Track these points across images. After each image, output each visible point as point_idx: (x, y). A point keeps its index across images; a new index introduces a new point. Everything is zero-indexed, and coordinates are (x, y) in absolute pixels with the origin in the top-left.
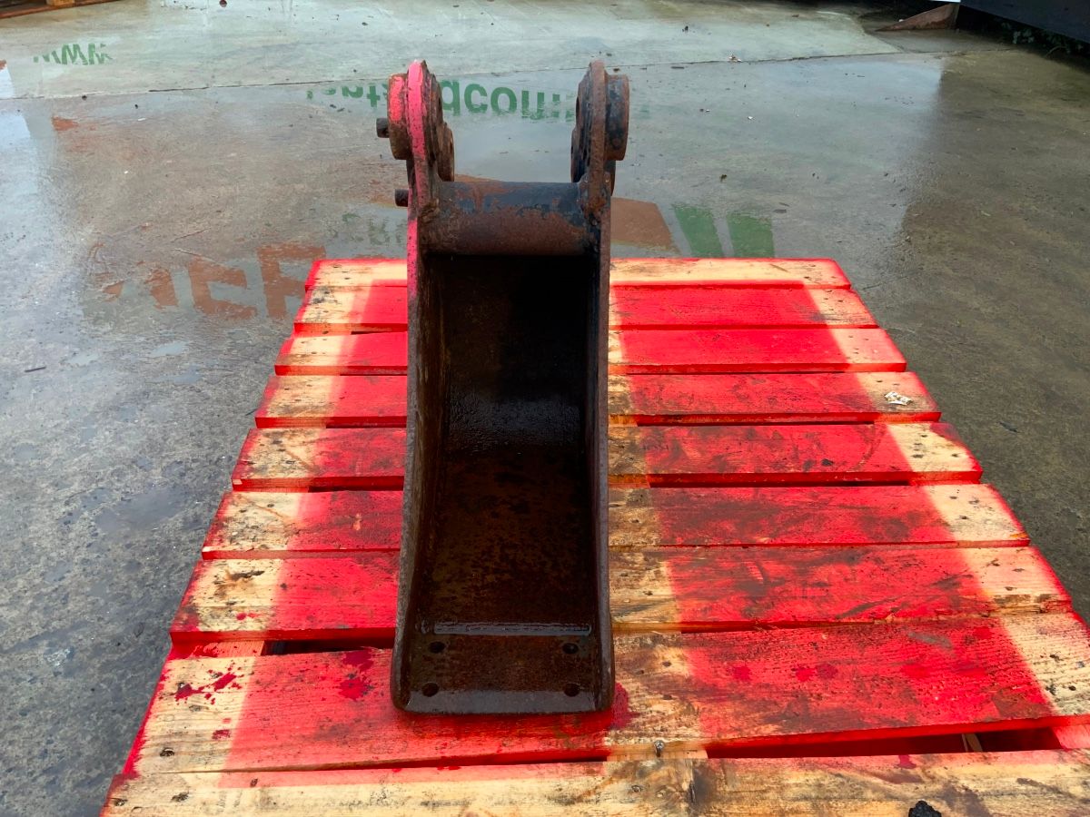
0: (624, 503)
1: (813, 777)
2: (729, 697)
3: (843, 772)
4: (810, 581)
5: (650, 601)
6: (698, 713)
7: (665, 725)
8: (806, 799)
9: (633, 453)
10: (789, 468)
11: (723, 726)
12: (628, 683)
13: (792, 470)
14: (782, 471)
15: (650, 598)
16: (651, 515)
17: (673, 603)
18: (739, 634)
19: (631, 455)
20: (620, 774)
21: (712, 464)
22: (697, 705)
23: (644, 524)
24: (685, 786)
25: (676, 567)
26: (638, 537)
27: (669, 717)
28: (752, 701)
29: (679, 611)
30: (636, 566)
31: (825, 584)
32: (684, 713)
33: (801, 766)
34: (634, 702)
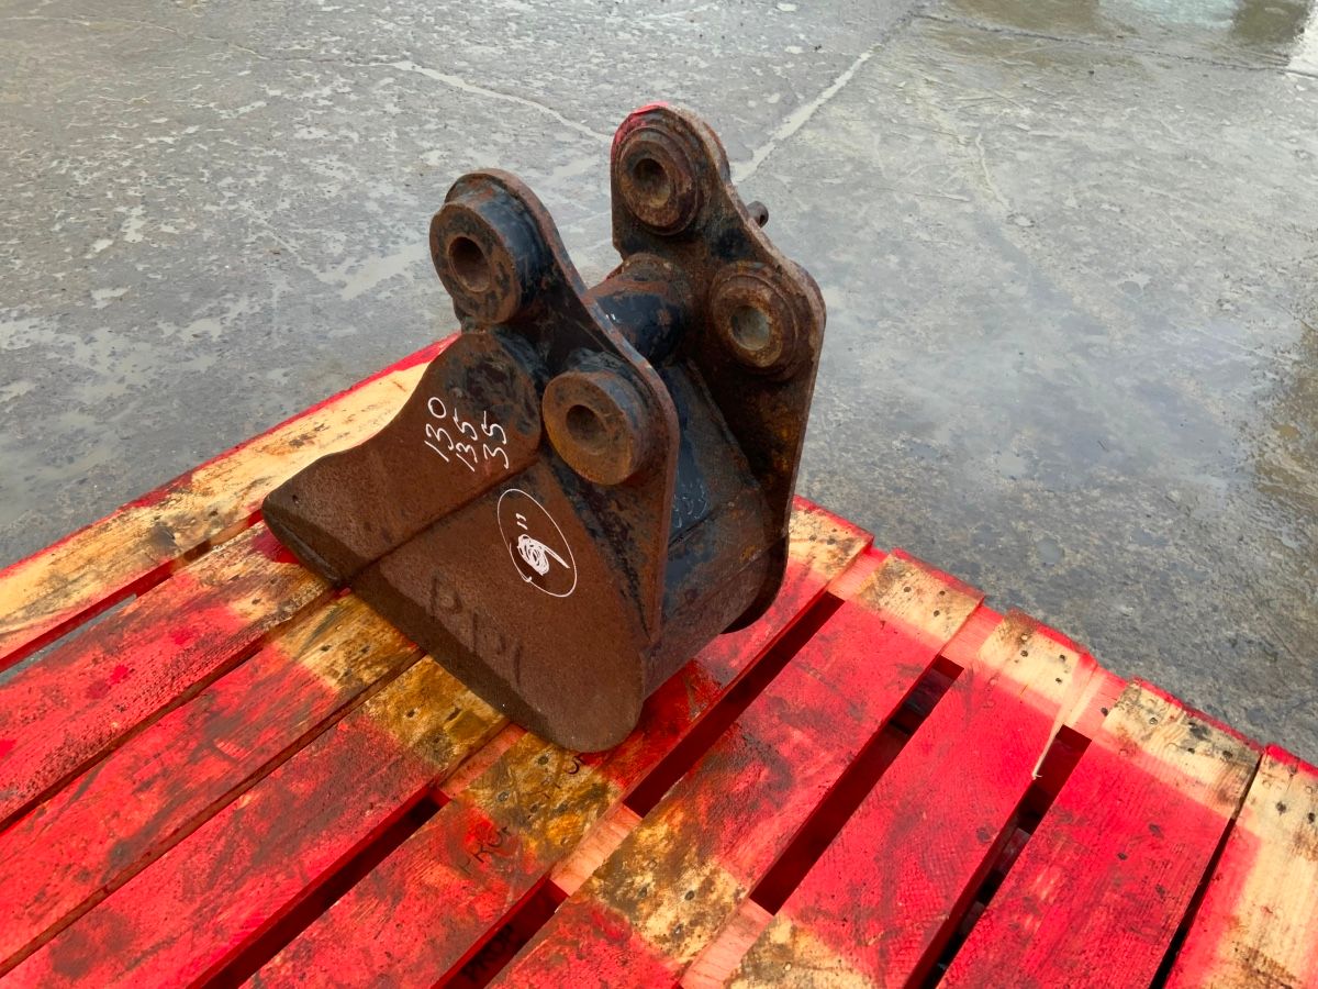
0: (447, 727)
1: (76, 598)
2: (181, 611)
3: (50, 616)
4: (160, 782)
5: (317, 642)
6: (201, 583)
7: (222, 560)
8: (75, 581)
9: (510, 810)
10: (285, 961)
11: (173, 587)
12: (275, 568)
13: (277, 959)
14: (292, 946)
15: (321, 645)
16: (403, 735)
17: (293, 655)
18: (206, 671)
19: (508, 805)
20: (231, 515)
21: (396, 876)
22: (206, 588)
23: (398, 717)
24: (177, 535)
25: (324, 694)
26: (391, 697)
27: (223, 566)
28: (159, 620)
29: (281, 651)
30: (363, 666)
31: (140, 790)
32: (214, 575)
33: (89, 600)
34: (261, 559)
